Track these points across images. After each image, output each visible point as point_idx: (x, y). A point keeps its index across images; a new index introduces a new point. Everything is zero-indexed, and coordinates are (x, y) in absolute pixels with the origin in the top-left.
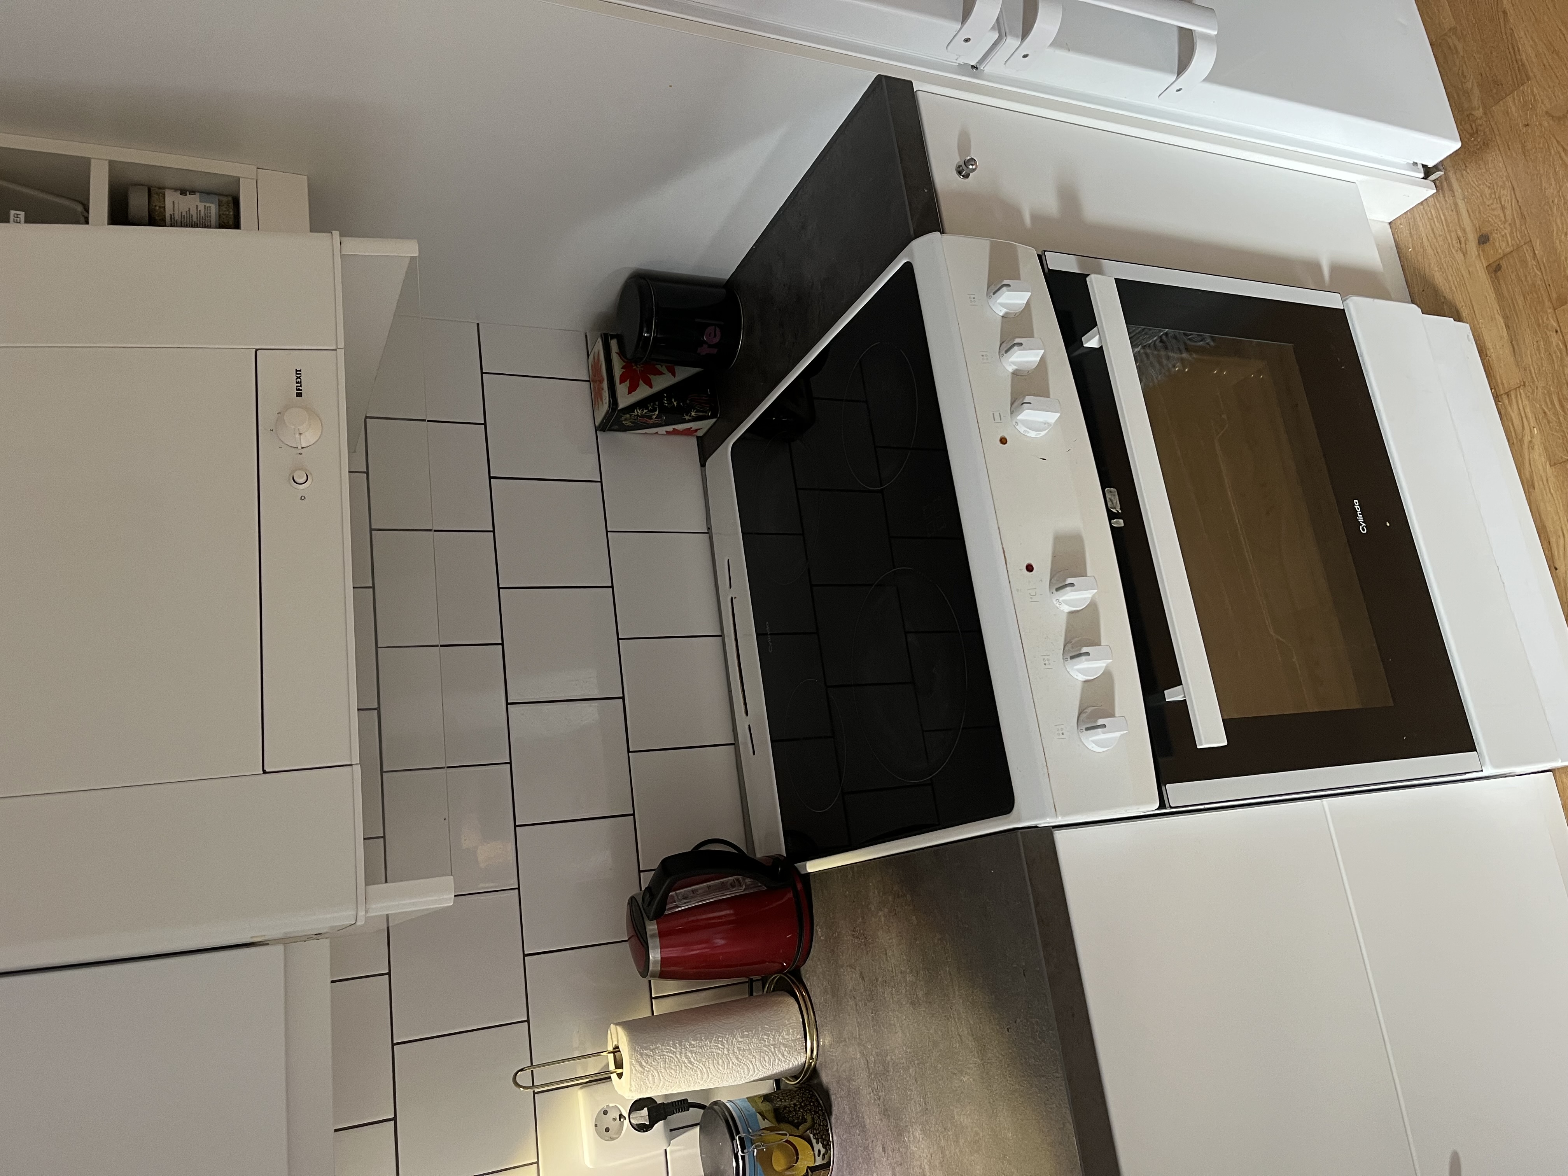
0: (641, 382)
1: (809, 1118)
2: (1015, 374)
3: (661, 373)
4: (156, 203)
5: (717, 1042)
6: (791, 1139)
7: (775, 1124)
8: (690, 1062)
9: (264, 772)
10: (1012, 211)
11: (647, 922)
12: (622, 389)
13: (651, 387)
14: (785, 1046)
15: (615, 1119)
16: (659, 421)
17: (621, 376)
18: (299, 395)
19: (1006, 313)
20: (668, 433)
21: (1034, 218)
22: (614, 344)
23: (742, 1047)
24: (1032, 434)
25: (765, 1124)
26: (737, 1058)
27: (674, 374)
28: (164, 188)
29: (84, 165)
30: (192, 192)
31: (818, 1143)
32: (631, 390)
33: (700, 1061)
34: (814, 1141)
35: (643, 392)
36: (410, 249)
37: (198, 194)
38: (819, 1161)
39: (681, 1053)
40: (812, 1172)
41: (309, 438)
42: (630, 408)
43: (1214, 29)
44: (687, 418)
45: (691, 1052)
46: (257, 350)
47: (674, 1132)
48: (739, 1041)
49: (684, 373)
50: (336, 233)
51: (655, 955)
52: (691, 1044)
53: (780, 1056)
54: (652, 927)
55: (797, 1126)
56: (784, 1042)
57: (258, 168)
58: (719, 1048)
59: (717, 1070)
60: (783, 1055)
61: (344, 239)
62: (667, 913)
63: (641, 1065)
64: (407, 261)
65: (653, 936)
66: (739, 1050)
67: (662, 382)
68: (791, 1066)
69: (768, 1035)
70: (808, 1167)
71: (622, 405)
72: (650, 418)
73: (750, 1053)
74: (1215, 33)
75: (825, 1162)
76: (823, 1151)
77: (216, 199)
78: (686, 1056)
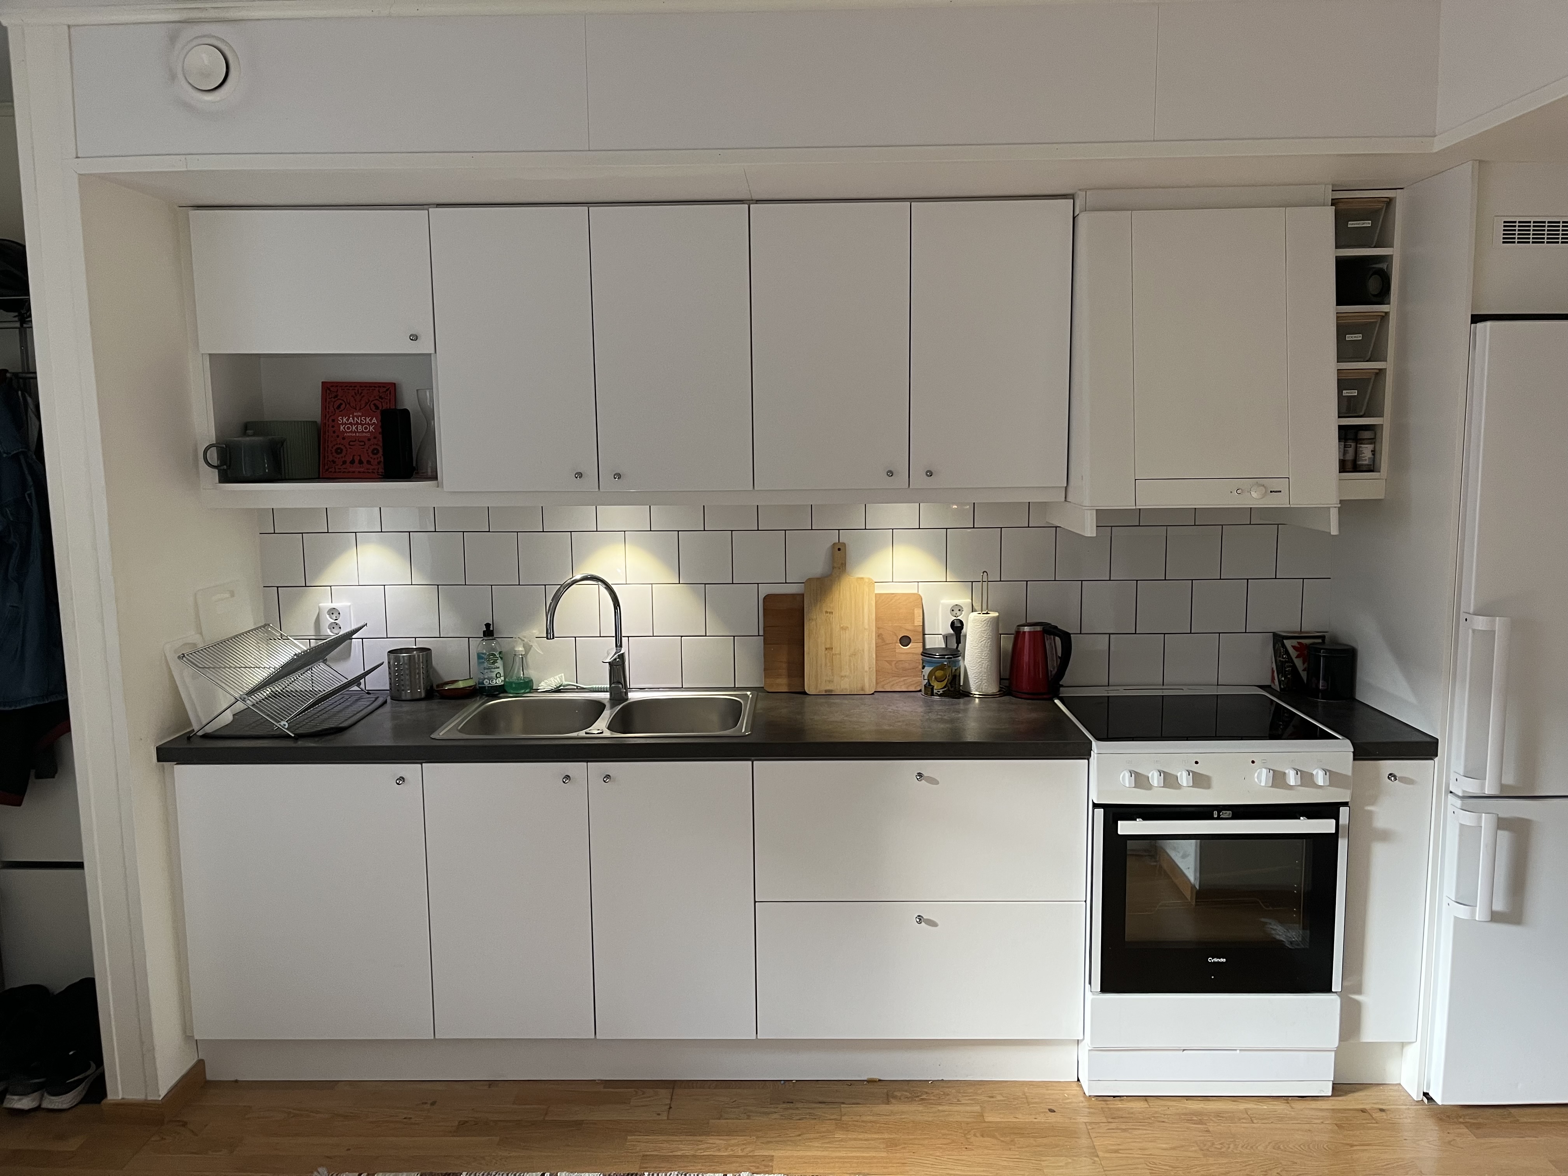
0: (1299, 653)
1: (952, 689)
2: (1285, 773)
3: (1304, 663)
4: (1365, 441)
5: (988, 654)
6: (947, 680)
7: (953, 674)
8: (982, 642)
9: (1136, 480)
10: (1373, 800)
11: (1042, 627)
12: (1295, 642)
13: (1296, 658)
14: (980, 684)
15: (956, 614)
16: (1278, 661)
17: (1300, 642)
18: (1271, 492)
19: (1314, 775)
20: (1273, 668)
21: (1371, 812)
22: (1320, 641)
23: (984, 665)
24: (1256, 775)
25: (953, 671)
26: (979, 662)
27: (1303, 670)
28: (1375, 444)
29: (1382, 416)
30: (1374, 455)
31: (943, 691)
32: (1294, 647)
33: (981, 645)
34: (943, 690)
35: (1293, 653)
36: (1334, 531)
37: (1373, 457)
38: (935, 691)
39: (986, 638)
40: (931, 688)
41: (1254, 494)
42: (1284, 646)
43: (1479, 918)
44: (1280, 676)
45: (986, 642)
46: (1289, 478)
47: (946, 638)
48: (986, 663)
49: (1304, 675)
50: (1339, 505)
51: (1026, 629)
52: (988, 642)
53: (977, 681)
54: (1038, 628)
55: (950, 683)
56: (982, 684)
57: (1386, 479)
58: (985, 654)
59: (976, 653)
60: (977, 682)
61: (1337, 509)
62: (1045, 635)
63: (984, 621)
64: (1328, 531)
65: (1034, 629)
66: (983, 663)
67: (1299, 663)
68: (971, 686)
69: (986, 677)
70: (934, 686)
71: (1285, 641)
72: (1280, 657)
73: (980, 668)
74: (1477, 919)
75: (934, 694)
76: (939, 693)
77: (1372, 463)
78: (984, 640)
